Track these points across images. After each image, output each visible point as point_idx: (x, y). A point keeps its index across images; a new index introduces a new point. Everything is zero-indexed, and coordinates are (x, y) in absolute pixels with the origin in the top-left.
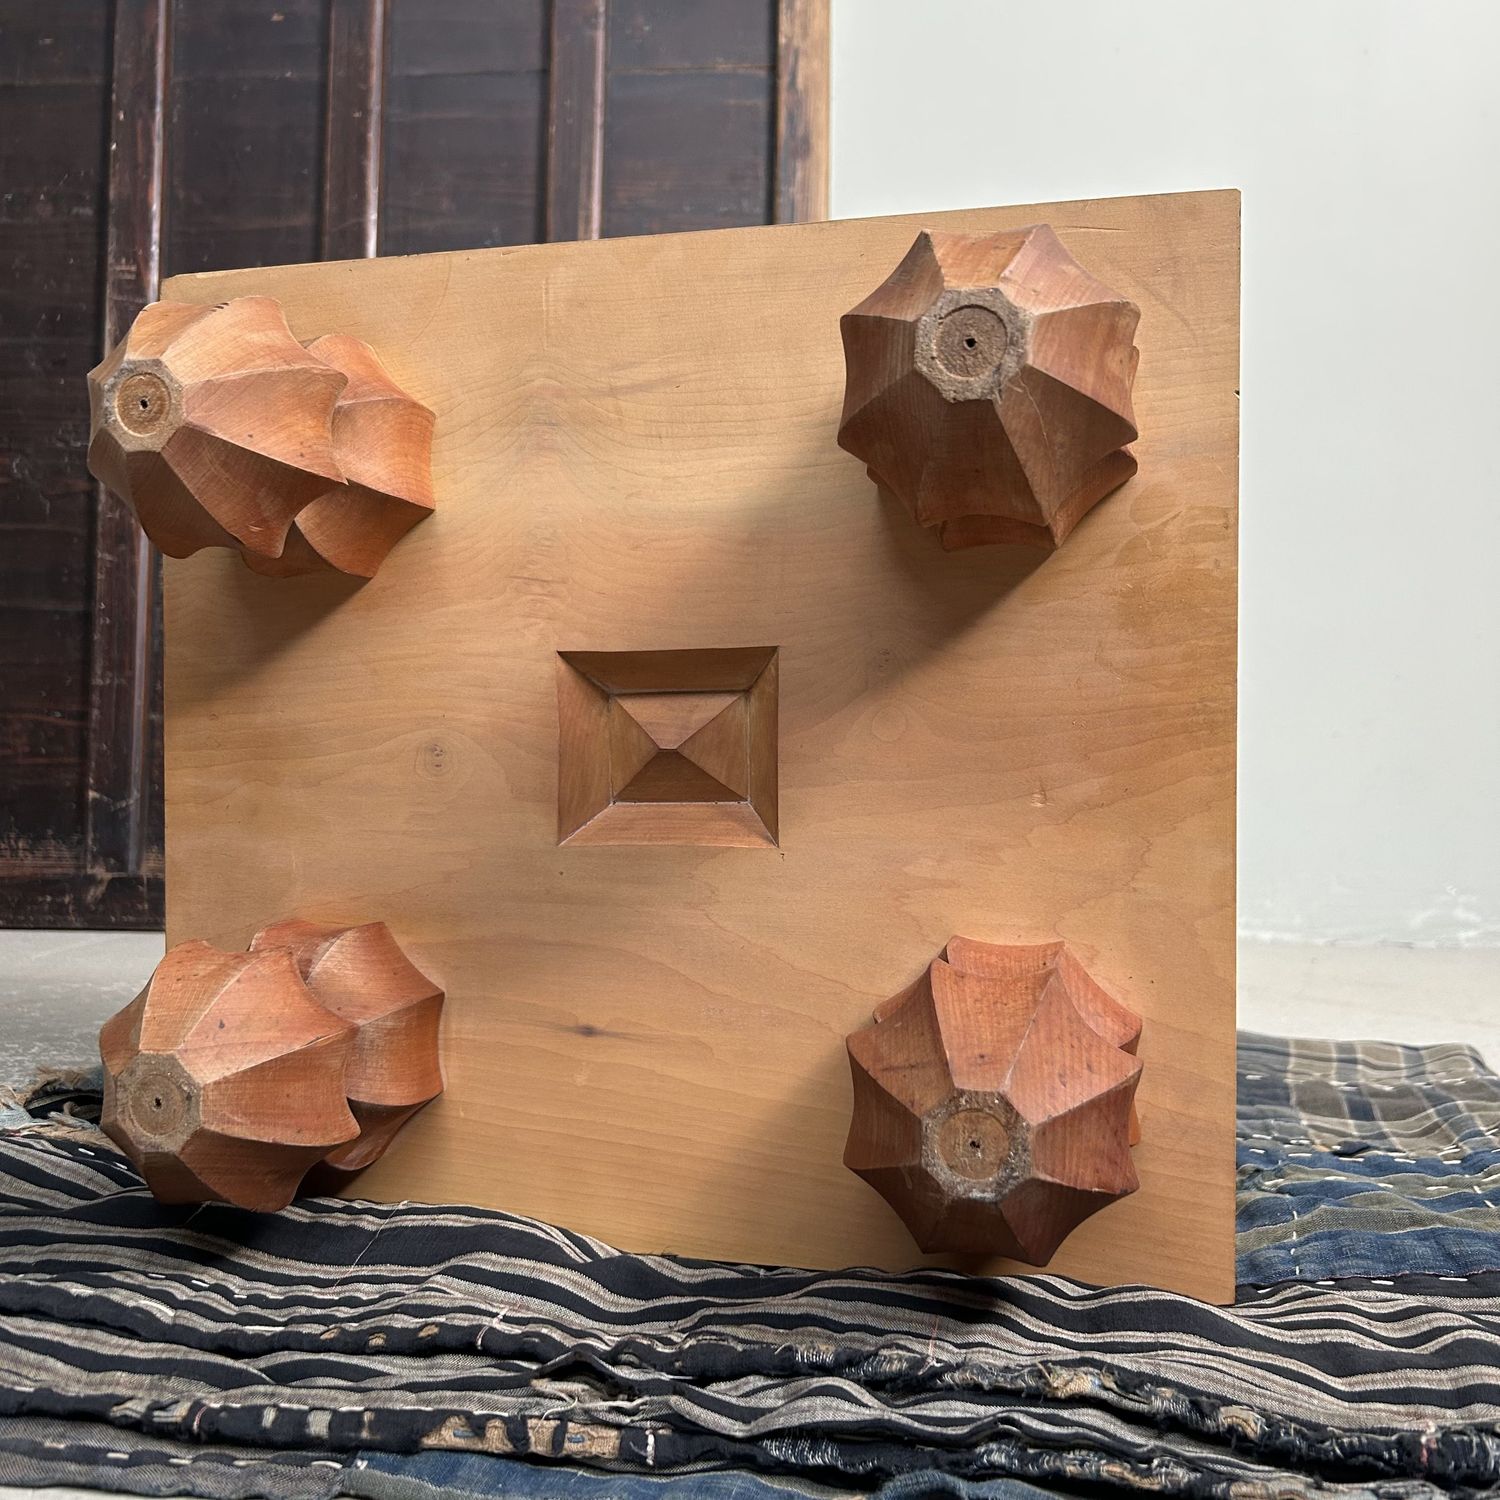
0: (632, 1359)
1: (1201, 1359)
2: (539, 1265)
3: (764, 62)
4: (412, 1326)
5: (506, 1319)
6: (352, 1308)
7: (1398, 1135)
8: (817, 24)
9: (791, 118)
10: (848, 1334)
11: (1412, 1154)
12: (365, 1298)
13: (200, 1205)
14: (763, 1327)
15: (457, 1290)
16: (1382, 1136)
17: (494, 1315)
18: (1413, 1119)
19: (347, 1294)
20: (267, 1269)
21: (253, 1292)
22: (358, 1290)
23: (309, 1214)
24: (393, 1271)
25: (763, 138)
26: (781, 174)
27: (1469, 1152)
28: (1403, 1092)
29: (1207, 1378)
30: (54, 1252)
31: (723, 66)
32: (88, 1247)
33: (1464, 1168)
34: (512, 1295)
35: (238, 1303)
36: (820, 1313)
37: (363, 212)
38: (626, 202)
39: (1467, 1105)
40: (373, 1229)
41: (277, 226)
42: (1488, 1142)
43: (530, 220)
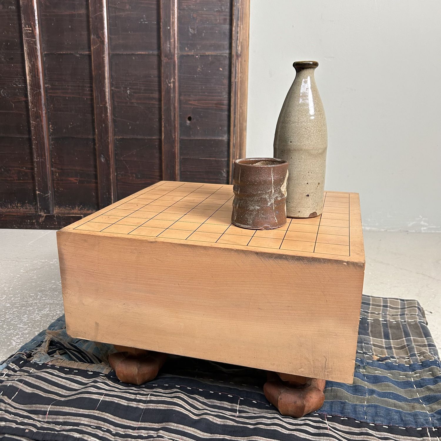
2: (184, 427)
6: (141, 439)
11: (398, 360)
12: (144, 436)
13: (100, 400)
18: (399, 340)
19: (140, 434)
21: (117, 432)
27: (412, 363)
28: (397, 326)
33: (410, 368)
34: (179, 436)
35: (114, 436)
37: (102, 11)
38: (185, 7)
39: (414, 339)
40: (142, 407)
41: (74, 13)
42: (417, 359)
43: (155, 12)
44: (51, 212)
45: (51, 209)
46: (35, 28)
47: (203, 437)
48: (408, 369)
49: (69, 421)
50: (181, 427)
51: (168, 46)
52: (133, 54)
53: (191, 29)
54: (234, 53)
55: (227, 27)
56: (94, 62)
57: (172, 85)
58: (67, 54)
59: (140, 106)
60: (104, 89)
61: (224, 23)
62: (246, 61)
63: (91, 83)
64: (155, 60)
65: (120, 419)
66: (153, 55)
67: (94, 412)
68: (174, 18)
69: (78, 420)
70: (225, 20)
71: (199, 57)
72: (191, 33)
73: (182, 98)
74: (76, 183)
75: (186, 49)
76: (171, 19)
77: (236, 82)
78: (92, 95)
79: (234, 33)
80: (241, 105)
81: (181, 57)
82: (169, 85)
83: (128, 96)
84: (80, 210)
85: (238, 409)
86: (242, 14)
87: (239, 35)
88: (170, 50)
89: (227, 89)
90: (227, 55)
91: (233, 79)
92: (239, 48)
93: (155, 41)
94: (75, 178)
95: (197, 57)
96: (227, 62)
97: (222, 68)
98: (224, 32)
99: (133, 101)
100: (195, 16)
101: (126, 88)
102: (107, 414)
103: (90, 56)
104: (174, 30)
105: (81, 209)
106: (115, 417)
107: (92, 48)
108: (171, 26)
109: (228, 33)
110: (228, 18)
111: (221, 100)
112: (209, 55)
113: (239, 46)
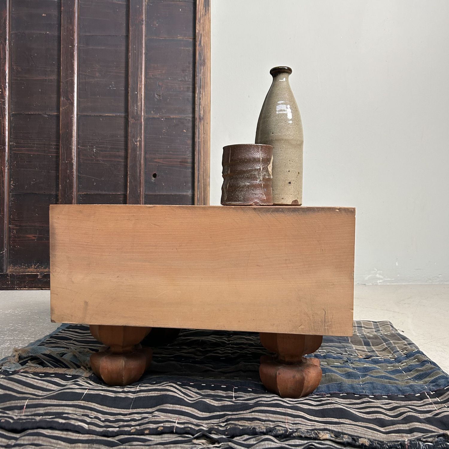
0: (215, 432)
1: (351, 427)
2: (182, 407)
3: (192, 37)
4: (155, 427)
5: (178, 423)
6: (135, 421)
7: (377, 351)
8: (207, 27)
9: (200, 54)
10: (266, 422)
11: (382, 357)
12: (137, 419)
13: (84, 393)
14: (245, 421)
15: (162, 416)
16: (373, 351)
17: (175, 422)
18: (380, 346)
19: (132, 418)
20: (107, 411)
21: (106, 418)
22: (134, 416)
23: (114, 394)
24: (142, 410)
25: (191, 59)
26: (197, 70)
27: (397, 357)
28: (376, 337)
30: (49, 409)
31: (180, 38)
32: (58, 408)
33: (396, 361)
34: (176, 415)
35: (103, 421)
36: (258, 417)
37: (73, 76)
38: (152, 76)
39: (393, 342)
40: (132, 397)
41: (45, 78)
42: (401, 354)
43: (123, 80)
44: (5, 271)
45: (5, 267)
46: (5, 90)
47: (202, 416)
48: (394, 362)
49: (52, 411)
50: (178, 407)
51: (136, 108)
52: (100, 116)
53: (157, 95)
54: (197, 116)
55: (190, 94)
56: (62, 121)
57: (138, 143)
58: (35, 114)
59: (106, 164)
60: (70, 146)
61: (188, 91)
62: (208, 123)
63: (58, 140)
64: (122, 121)
65: (108, 408)
66: (120, 116)
67: (79, 403)
68: (141, 84)
69: (61, 409)
70: (188, 88)
71: (165, 119)
72: (156, 98)
73: (147, 156)
74: (35, 239)
75: (152, 112)
76: (139, 85)
77: (199, 142)
78: (58, 153)
79: (196, 99)
80: (204, 163)
81: (146, 120)
82: (136, 143)
83: (94, 154)
84: (36, 269)
85: (233, 395)
86: (204, 83)
87: (201, 101)
88: (137, 112)
89: (191, 149)
90: (191, 119)
91: (197, 140)
92: (202, 112)
93: (122, 104)
94: (33, 235)
95: (162, 119)
96: (190, 125)
97: (185, 130)
98: (187, 99)
99: (98, 159)
100: (160, 84)
101: (92, 146)
102: (94, 404)
103: (58, 117)
104: (141, 95)
105: (38, 267)
106: (102, 407)
107: (61, 109)
108: (139, 91)
109: (190, 99)
110: (191, 86)
111: (185, 159)
112: (173, 119)
113: (201, 110)
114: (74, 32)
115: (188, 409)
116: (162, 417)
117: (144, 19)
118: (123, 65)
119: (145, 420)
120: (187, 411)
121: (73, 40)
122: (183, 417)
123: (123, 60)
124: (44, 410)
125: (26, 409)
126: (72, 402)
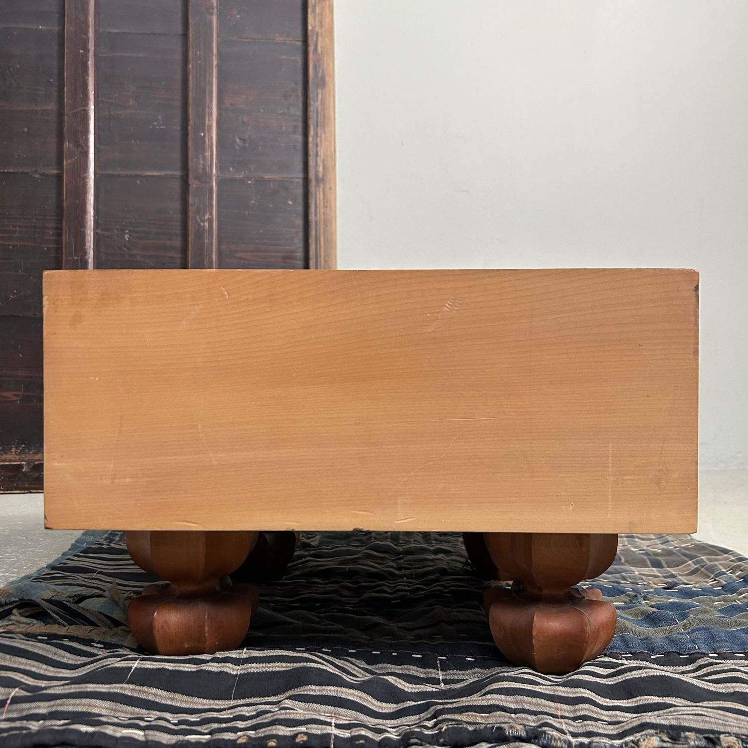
0: (416, 741)
1: (692, 710)
2: (339, 689)
3: (300, 38)
4: (288, 734)
5: (337, 726)
6: (243, 721)
7: (681, 575)
8: (327, 21)
9: (315, 67)
10: (518, 715)
11: (697, 585)
12: (248, 715)
13: (131, 668)
14: (474, 714)
15: (300, 708)
16: (673, 576)
17: (330, 724)
18: (681, 566)
19: (237, 714)
21: (180, 719)
22: (242, 711)
23: (195, 666)
24: (256, 700)
25: (300, 77)
26: (311, 95)
27: (725, 583)
28: (668, 553)
29: (703, 721)
30: (58, 705)
31: (279, 39)
32: (78, 701)
33: (725, 591)
34: (329, 707)
35: (175, 724)
36: (500, 703)
37: (86, 104)
38: (229, 106)
40: (234, 673)
41: (35, 108)
42: (731, 578)
43: (178, 113)
47: (381, 711)
49: (64, 709)
50: (331, 691)
51: (202, 162)
52: (137, 176)
53: (240, 139)
54: (312, 175)
55: (299, 138)
56: (66, 184)
57: (207, 224)
58: (17, 173)
59: (147, 261)
60: (82, 230)
61: (295, 132)
62: (333, 189)
63: (60, 221)
64: (177, 186)
66: (173, 177)
67: (122, 688)
68: (210, 119)
69: (84, 705)
70: (295, 127)
71: (254, 182)
72: (238, 145)
73: (224, 247)
74: (17, 401)
75: (231, 169)
76: (207, 121)
77: (316, 222)
78: (59, 242)
79: (311, 145)
80: (327, 258)
81: (221, 183)
82: (202, 224)
83: (125, 244)
84: (19, 454)
86: (324, 117)
87: (319, 149)
88: (204, 169)
89: (301, 234)
90: (301, 181)
91: (312, 217)
92: (321, 169)
93: (177, 156)
94: (14, 393)
95: (250, 182)
96: (300, 191)
97: (291, 200)
98: (295, 146)
99: (134, 252)
100: (245, 119)
101: (123, 230)
102: (154, 691)
103: (59, 177)
104: (212, 138)
105: (22, 451)
106: (172, 695)
107: (65, 163)
108: (206, 132)
109: (300, 145)
110: (300, 124)
111: (292, 252)
112: (269, 180)
113: (319, 166)
114: (87, 26)
115: (353, 695)
116: (300, 711)
117: (215, 5)
118: (178, 86)
119: (264, 716)
120: (351, 698)
121: (87, 41)
122: (344, 710)
123: (178, 77)
124: (49, 707)
125: (10, 706)
126: (108, 686)
